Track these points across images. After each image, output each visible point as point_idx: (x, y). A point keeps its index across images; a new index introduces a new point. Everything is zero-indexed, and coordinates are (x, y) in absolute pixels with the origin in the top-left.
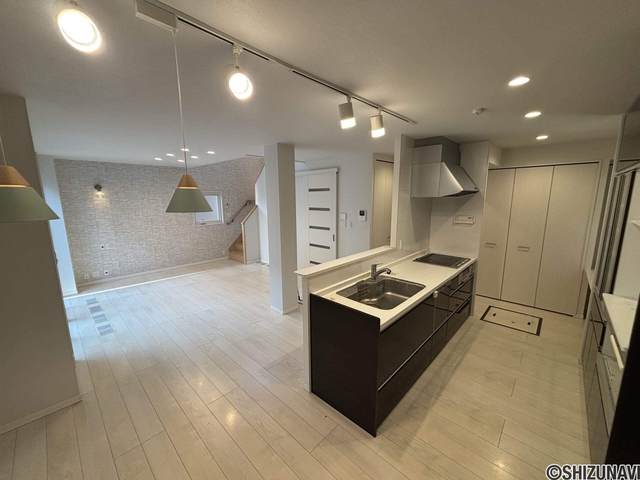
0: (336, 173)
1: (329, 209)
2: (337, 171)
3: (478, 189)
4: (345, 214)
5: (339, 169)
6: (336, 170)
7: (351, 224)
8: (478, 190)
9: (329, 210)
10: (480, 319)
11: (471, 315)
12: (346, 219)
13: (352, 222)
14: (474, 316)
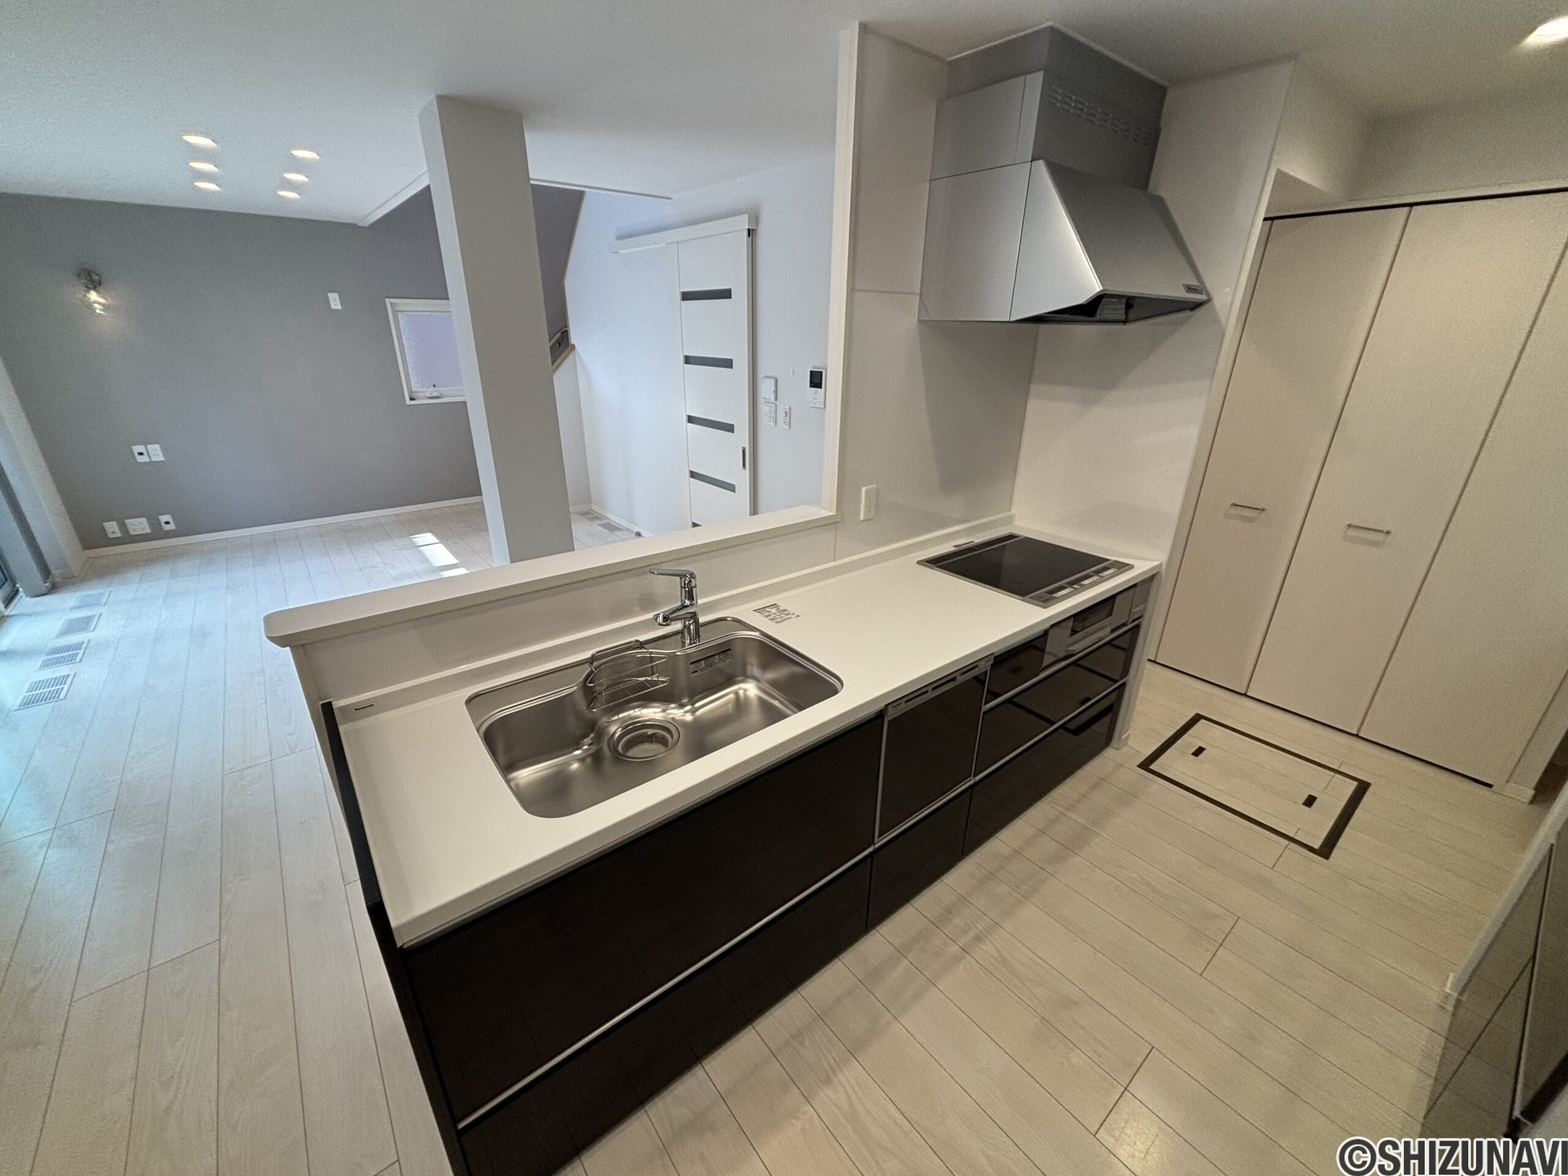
0: (746, 233)
1: (731, 361)
2: (747, 227)
3: (1207, 293)
4: (773, 381)
5: (755, 218)
6: (743, 223)
7: (788, 414)
8: (1204, 297)
9: (731, 366)
10: (1140, 766)
11: (1114, 743)
12: (776, 399)
13: (790, 408)
14: (1124, 750)
